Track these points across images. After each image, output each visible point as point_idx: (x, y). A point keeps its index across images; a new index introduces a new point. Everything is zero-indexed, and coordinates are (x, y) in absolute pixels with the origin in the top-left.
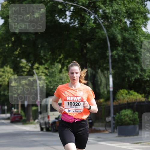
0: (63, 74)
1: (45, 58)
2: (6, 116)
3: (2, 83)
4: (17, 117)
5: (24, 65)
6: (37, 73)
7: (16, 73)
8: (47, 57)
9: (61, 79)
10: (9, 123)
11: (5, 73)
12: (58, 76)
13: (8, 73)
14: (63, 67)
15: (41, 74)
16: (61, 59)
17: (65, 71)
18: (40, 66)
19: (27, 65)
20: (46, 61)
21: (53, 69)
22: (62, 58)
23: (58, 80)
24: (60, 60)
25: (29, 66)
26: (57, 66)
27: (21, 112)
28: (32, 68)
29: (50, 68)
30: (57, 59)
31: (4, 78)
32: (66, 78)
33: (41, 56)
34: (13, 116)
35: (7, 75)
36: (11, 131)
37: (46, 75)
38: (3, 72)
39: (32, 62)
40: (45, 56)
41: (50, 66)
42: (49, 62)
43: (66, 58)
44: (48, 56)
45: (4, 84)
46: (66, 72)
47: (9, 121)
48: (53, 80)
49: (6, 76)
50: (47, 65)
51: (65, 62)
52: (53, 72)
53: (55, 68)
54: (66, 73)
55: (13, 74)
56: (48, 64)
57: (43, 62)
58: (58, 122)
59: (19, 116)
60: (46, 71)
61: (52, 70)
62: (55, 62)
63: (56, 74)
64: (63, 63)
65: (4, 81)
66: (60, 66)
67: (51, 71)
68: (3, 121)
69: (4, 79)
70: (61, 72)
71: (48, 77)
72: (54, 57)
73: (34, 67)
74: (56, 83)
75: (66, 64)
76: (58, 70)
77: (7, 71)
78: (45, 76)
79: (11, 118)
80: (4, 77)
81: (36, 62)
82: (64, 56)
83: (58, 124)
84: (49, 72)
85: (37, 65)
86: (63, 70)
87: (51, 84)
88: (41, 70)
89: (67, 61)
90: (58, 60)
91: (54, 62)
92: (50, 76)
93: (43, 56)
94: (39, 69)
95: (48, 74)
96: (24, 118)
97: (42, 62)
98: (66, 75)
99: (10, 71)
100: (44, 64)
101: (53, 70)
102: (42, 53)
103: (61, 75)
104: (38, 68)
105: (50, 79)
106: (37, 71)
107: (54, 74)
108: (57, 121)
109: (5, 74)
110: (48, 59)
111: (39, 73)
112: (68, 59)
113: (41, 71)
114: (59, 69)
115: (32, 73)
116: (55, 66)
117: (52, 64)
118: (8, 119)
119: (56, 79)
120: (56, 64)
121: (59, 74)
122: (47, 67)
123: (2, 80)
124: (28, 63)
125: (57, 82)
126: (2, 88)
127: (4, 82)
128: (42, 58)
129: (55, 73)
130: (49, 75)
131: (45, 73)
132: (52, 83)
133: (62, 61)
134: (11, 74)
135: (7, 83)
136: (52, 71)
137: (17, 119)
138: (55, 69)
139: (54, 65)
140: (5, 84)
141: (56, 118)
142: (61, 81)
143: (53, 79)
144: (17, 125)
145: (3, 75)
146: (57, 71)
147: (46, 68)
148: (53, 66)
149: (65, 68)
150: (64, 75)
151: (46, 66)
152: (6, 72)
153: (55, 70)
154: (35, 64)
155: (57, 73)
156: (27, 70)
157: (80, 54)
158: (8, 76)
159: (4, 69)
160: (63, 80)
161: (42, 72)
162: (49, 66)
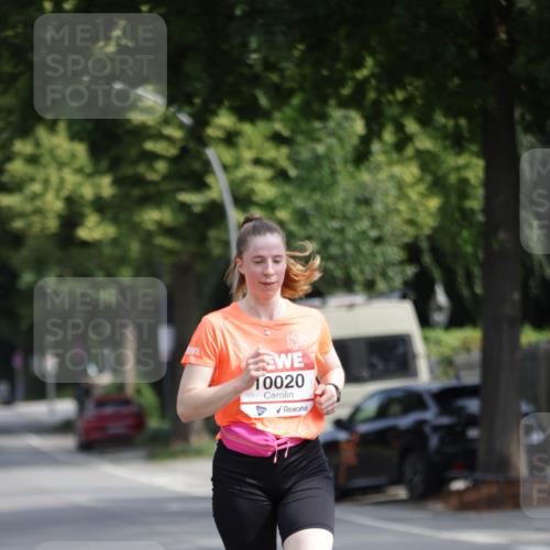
0: (378, 168)
1: (275, 77)
2: (52, 412)
3: (30, 225)
4: (117, 417)
5: (149, 119)
6: (225, 168)
7: (104, 164)
8: (281, 71)
9: (365, 202)
10: (68, 452)
11: (44, 166)
12: (347, 183)
13: (61, 165)
14: (373, 132)
15: (248, 169)
16: (366, 80)
17: (385, 152)
18: (247, 128)
19: (166, 121)
20: (281, 95)
21: (318, 140)
22: (373, 75)
23: (350, 208)
24: (361, 87)
25: (181, 126)
26: (339, 125)
27: (138, 391)
28: (197, 136)
29: (300, 139)
30: (341, 83)
31: (34, 197)
32: (393, 192)
33: (251, 66)
34: (91, 411)
35: (54, 179)
36: (82, 499)
37: (281, 175)
38: (33, 160)
39: (197, 101)
40: (270, 66)
41: (303, 126)
42: (296, 101)
43: (390, 77)
44: (290, 68)
45: (36, 229)
46: (395, 156)
47: (69, 442)
48: (318, 207)
49: (46, 182)
50: (284, 121)
51: (390, 103)
52: (318, 161)
53: (333, 134)
54: (390, 163)
55: (89, 170)
56: (288, 111)
57: (263, 101)
58: (348, 442)
59: (124, 410)
60: (280, 155)
61: (310, 145)
62: (332, 102)
63: (333, 173)
64: (377, 104)
65: (39, 212)
66: (359, 126)
67: (305, 154)
68: (35, 441)
69: (38, 203)
70: (361, 156)
71: (288, 189)
72: (325, 72)
73: (211, 132)
74: (335, 224)
75: (395, 111)
76: (349, 148)
77: (52, 151)
78: (271, 180)
79: (80, 425)
80: (36, 187)
81: (220, 103)
82: (378, 64)
83: (349, 456)
84: (296, 163)
85: (225, 120)
86: (376, 147)
87: (311, 231)
88: (250, 147)
89: (400, 95)
90: (346, 91)
91: (324, 100)
92: (301, 183)
93: (258, 68)
94: (241, 141)
95: (293, 172)
96: (154, 423)
97: (255, 100)
98: (392, 177)
99: (73, 156)
100: (266, 115)
101: (321, 149)
102: (255, 51)
103: (365, 177)
104: (230, 139)
105: (300, 203)
106: (228, 156)
107: (326, 171)
108: (342, 436)
109: (40, 174)
110: (289, 84)
111: (238, 164)
112: (403, 87)
113: (248, 155)
114: (355, 141)
115: (197, 166)
116: (331, 124)
117: (313, 111)
118: (65, 427)
119: (338, 198)
120: (337, 114)
121: (351, 168)
122: (286, 133)
123: (28, 208)
124: (172, 109)
125: (345, 218)
126: (24, 253)
127: (36, 219)
128: (255, 80)
129: (332, 162)
130: (298, 178)
131: (271, 164)
132: (316, 222)
133: (372, 95)
134: (79, 171)
135: (52, 224)
136: (314, 150)
137: (116, 428)
138: (333, 141)
139: (323, 117)
140: (43, 229)
141: (339, 424)
142: (363, 210)
143: (317, 196)
144: (116, 462)
145: (32, 180)
146: (340, 154)
147: (278, 139)
148: (317, 124)
149: (389, 136)
150: (383, 175)
151: (278, 126)
152: (46, 159)
153: (330, 149)
154: (214, 113)
155: (339, 166)
156: (172, 151)
157: (474, 53)
158: (62, 181)
159: (38, 144)
160: (378, 207)
161: (257, 162)
162: (293, 123)
